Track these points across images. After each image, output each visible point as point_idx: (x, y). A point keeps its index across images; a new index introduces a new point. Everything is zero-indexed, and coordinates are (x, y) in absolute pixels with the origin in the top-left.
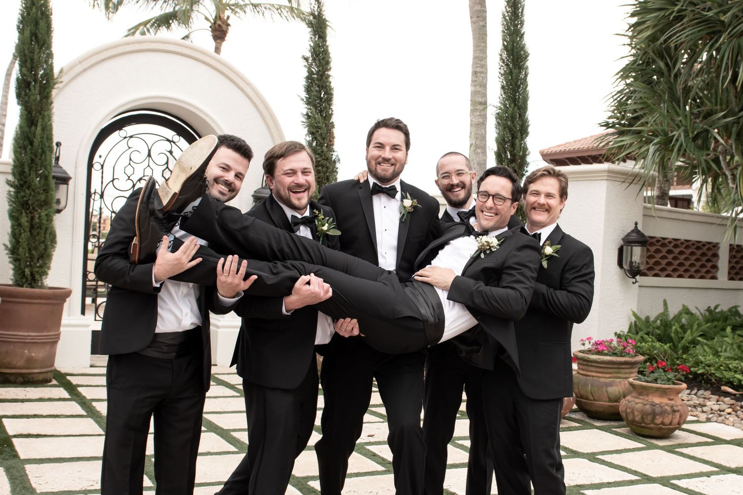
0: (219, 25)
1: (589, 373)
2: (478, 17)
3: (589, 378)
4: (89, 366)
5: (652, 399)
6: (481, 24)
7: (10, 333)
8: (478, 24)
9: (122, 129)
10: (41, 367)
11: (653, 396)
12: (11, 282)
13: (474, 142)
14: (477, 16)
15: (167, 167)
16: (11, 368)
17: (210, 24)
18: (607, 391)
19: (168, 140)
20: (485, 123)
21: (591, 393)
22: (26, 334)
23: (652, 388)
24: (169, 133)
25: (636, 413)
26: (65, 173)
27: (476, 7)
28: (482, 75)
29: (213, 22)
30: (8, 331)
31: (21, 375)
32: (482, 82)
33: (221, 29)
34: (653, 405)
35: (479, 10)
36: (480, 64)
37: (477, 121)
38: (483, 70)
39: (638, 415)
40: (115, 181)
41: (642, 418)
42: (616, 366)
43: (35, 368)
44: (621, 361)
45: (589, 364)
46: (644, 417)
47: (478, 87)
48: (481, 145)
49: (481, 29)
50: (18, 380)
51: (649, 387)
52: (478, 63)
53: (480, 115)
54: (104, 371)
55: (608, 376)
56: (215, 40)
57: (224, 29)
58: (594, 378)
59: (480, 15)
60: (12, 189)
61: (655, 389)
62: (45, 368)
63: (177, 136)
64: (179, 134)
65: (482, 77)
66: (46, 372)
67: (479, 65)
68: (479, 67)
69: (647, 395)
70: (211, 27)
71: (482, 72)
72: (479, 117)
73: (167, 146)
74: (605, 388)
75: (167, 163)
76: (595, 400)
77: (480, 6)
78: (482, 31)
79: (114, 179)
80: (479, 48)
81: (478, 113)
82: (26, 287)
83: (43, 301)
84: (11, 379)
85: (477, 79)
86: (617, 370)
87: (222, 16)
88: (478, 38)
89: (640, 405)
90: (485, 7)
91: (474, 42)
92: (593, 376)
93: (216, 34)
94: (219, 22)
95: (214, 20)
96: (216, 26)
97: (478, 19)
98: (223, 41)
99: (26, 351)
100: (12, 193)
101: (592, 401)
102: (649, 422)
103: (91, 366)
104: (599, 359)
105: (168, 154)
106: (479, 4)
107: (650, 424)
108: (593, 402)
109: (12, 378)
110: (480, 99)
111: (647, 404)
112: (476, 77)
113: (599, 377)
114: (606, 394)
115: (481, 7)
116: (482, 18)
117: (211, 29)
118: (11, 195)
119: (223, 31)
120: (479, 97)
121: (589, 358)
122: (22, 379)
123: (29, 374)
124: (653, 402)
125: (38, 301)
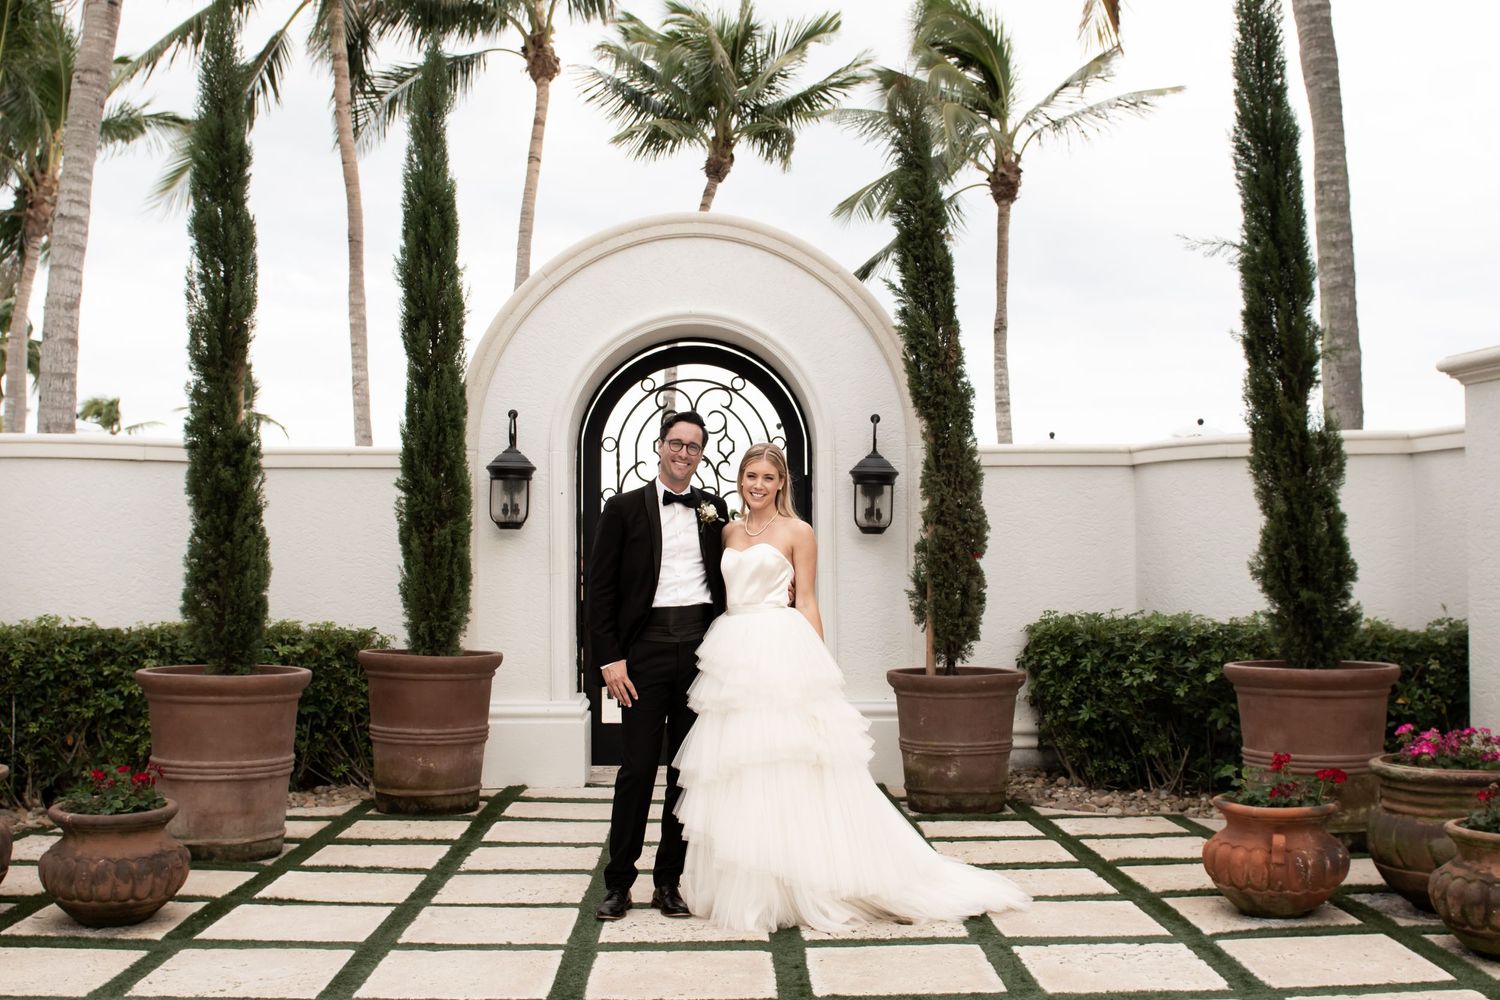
0: (1003, 175)
1: (1396, 806)
2: (1316, 73)
3: (1394, 816)
4: (584, 784)
5: (1489, 868)
6: (1325, 85)
7: (390, 729)
8: (1317, 87)
9: (647, 378)
10: (447, 787)
11: (1491, 862)
12: (404, 647)
13: (1328, 326)
14: (1315, 71)
15: (726, 435)
16: (399, 788)
17: (987, 176)
18: (1430, 848)
19: (725, 388)
20: (1350, 283)
21: (1397, 851)
22: (417, 731)
23: (1484, 842)
24: (725, 376)
25: (1450, 901)
26: (526, 461)
27: (1311, 54)
28: (1335, 188)
29: (991, 169)
30: (391, 726)
31: (415, 799)
32: (1335, 202)
33: (1006, 181)
34: (1487, 884)
35: (1318, 59)
36: (1327, 166)
37: (1330, 281)
38: (1335, 177)
39: (1453, 905)
40: (640, 467)
41: (1463, 913)
42: (1450, 790)
43: (436, 789)
44: (1461, 780)
45: (1393, 785)
46: (1467, 909)
47: (1327, 213)
48: (1345, 329)
49: (1324, 97)
50: (410, 808)
51: (1477, 840)
52: (1325, 166)
53: (1336, 269)
54: (611, 793)
55: (1434, 812)
56: (997, 202)
57: (1012, 179)
58: (1407, 817)
59: (1320, 68)
60: (403, 494)
61: (1491, 845)
62: (454, 788)
63: (740, 380)
64: (743, 376)
65: (1336, 192)
66: (459, 795)
67: (1326, 169)
68: (1326, 172)
69: (1479, 859)
70: (988, 180)
71: (1333, 182)
72: (1334, 272)
73: (723, 397)
74: (1425, 841)
75: (725, 427)
76: (1407, 867)
77: (1318, 51)
78: (1327, 99)
79: (637, 464)
80: (1323, 135)
81: (1332, 266)
82: (424, 654)
83: (440, 676)
84: (400, 805)
85: (1325, 197)
86: (1454, 800)
87: (1006, 158)
88: (1320, 116)
89: (1459, 881)
90: (1333, 50)
91: (1314, 124)
92: (1404, 813)
93: (999, 190)
94: (1002, 170)
95: (994, 166)
96: (998, 176)
97: (1316, 77)
98: (1012, 201)
99: (420, 760)
100: (403, 501)
101: (1399, 868)
102: (1480, 924)
103: (587, 785)
104: (1408, 773)
105: (725, 411)
106: (1316, 46)
107: (1483, 928)
108: (1404, 871)
109: (402, 804)
110: (1334, 236)
111: (1474, 881)
112: (1323, 194)
113: (1417, 815)
114: (1429, 855)
115: (1322, 53)
116: (1324, 73)
117: (989, 184)
118: (401, 505)
119: (1009, 183)
120: (1331, 233)
121: (1388, 772)
122: (416, 807)
123: (427, 797)
124: (1490, 875)
125: (432, 676)
